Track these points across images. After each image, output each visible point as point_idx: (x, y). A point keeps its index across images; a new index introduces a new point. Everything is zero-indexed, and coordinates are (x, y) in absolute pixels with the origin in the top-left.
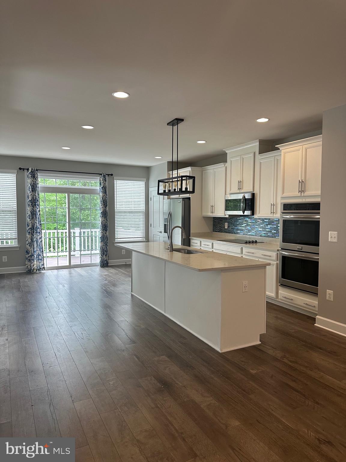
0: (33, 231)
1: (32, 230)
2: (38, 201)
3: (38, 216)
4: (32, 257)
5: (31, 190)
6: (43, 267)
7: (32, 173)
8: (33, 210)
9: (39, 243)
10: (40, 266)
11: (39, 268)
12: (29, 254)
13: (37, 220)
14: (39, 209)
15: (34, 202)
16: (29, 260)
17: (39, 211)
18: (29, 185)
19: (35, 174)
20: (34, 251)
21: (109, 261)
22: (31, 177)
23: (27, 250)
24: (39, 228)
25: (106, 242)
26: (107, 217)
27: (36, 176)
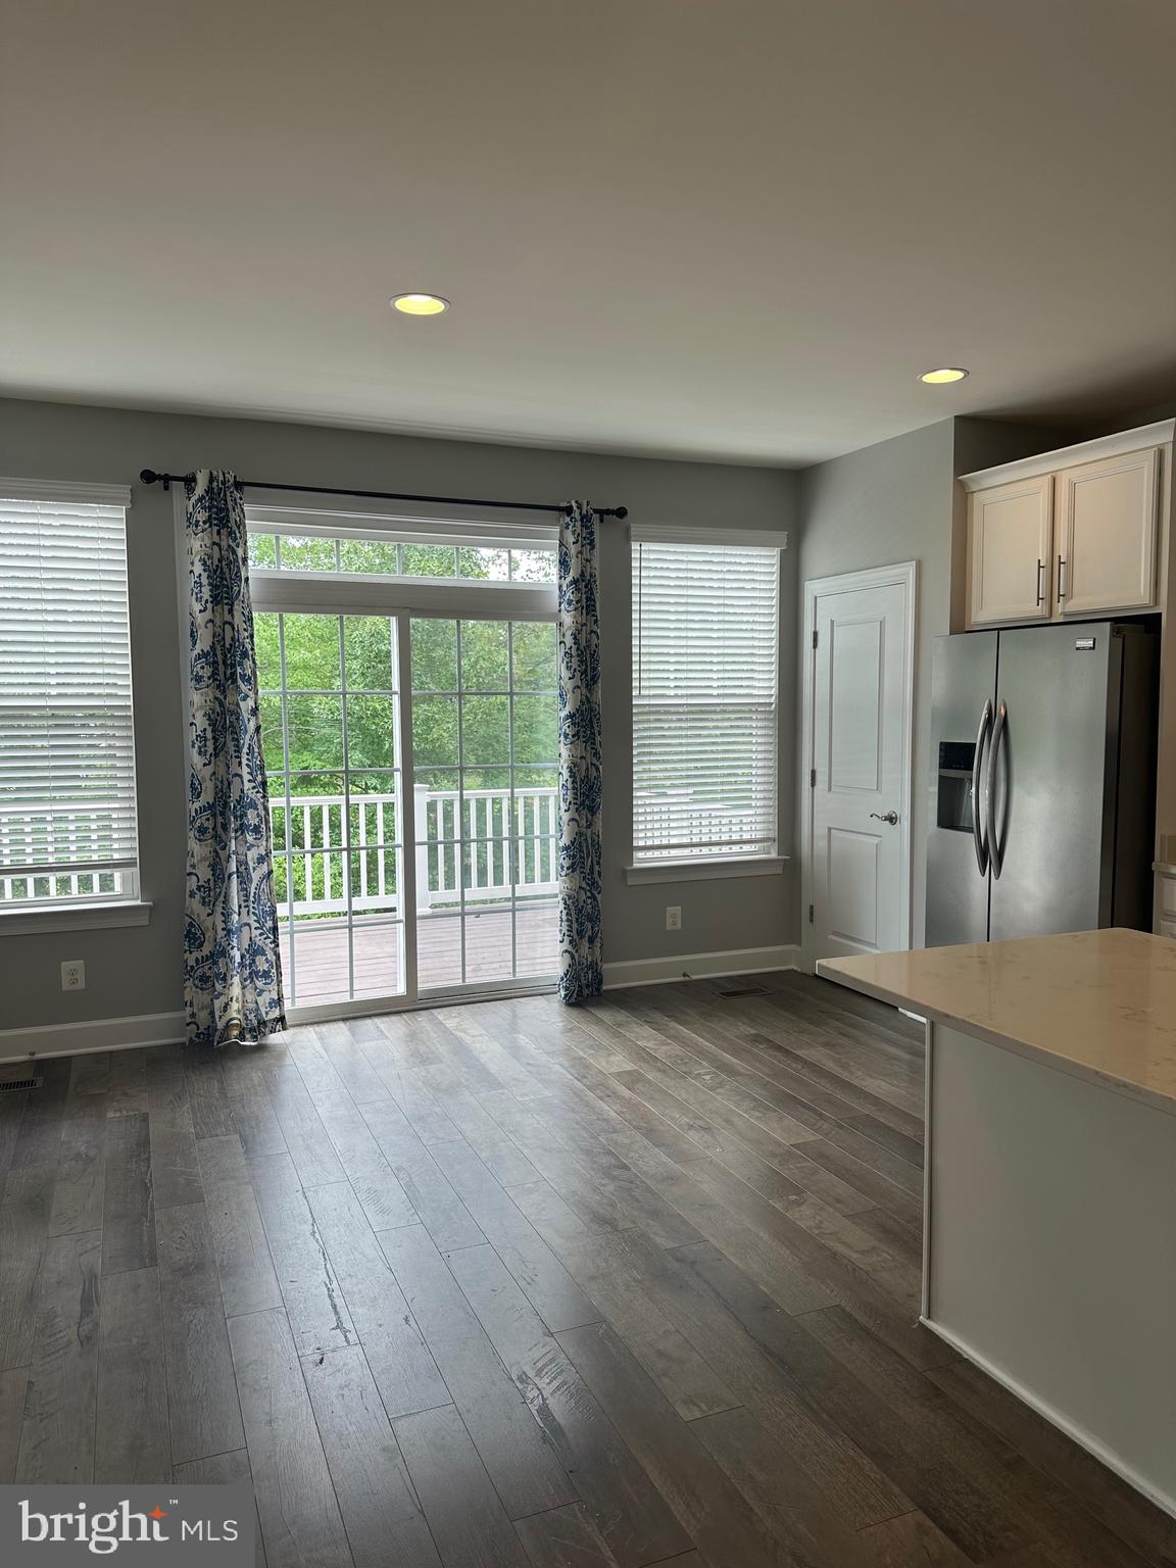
0: (220, 819)
1: (214, 815)
2: (245, 655)
3: (247, 742)
4: (215, 963)
5: (206, 593)
6: (276, 1013)
7: (211, 499)
8: (221, 704)
9: (254, 886)
10: (263, 1010)
11: (255, 1022)
12: (201, 944)
13: (244, 761)
14: (250, 703)
15: (225, 663)
16: (204, 979)
17: (255, 711)
18: (198, 568)
19: (230, 504)
20: (229, 932)
21: (605, 966)
22: (209, 520)
23: (191, 925)
24: (253, 805)
25: (592, 869)
26: (598, 738)
27: (233, 516)
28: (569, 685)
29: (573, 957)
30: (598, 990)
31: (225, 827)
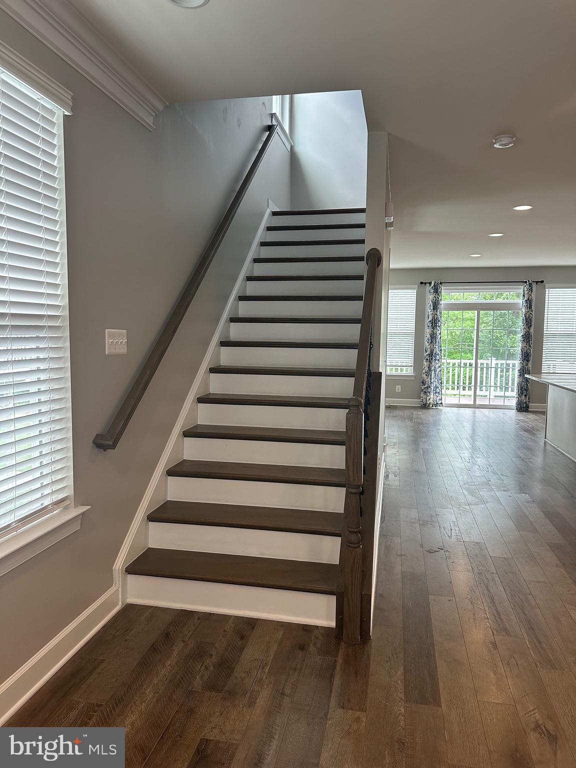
1: (430, 356)
2: (439, 321)
3: (438, 340)
4: (428, 389)
5: (432, 308)
7: (435, 287)
8: (433, 332)
9: (437, 373)
10: (438, 401)
11: (436, 403)
12: (425, 385)
13: (437, 345)
14: (439, 332)
15: (435, 323)
16: (425, 392)
18: (431, 302)
19: (439, 288)
20: (431, 382)
21: (530, 404)
22: (434, 292)
23: (423, 380)
24: (438, 355)
26: (531, 342)
28: (523, 328)
29: (519, 399)
30: (527, 409)
31: (432, 359)
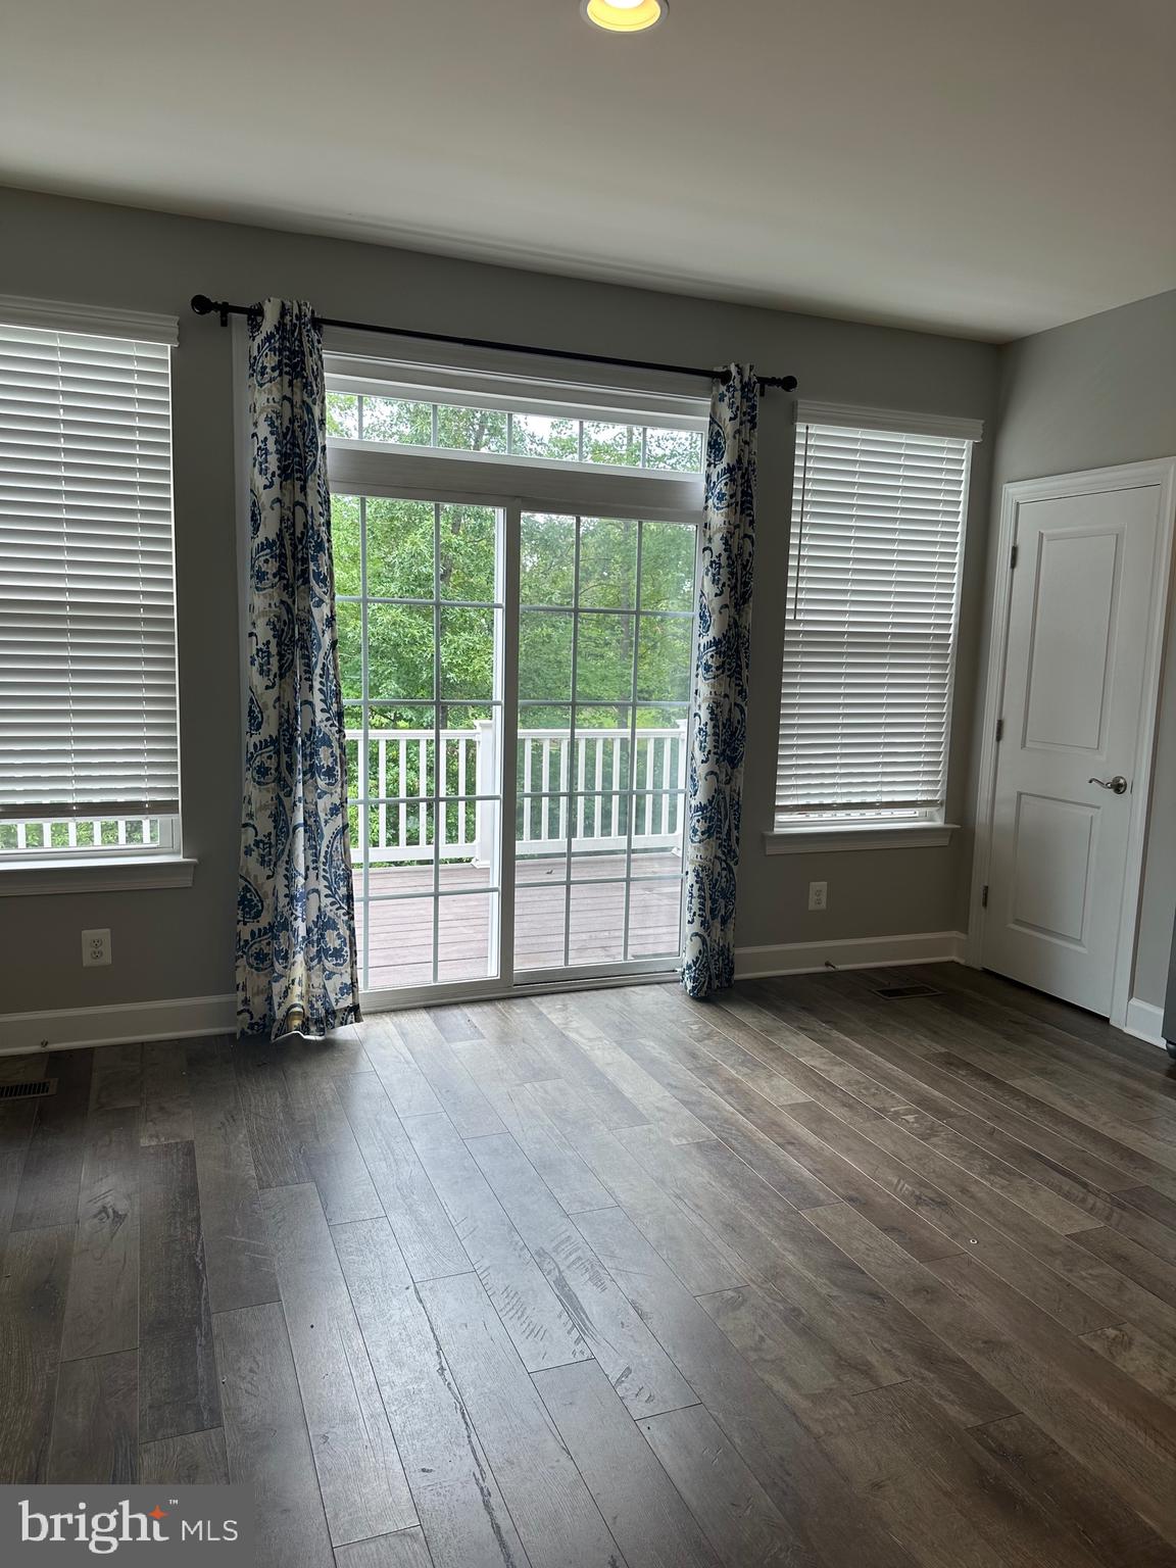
0: (285, 758)
1: (278, 753)
3: (321, 660)
4: (276, 937)
5: (273, 463)
6: (347, 1001)
7: (283, 338)
8: (289, 611)
9: (325, 843)
10: (332, 997)
11: (322, 1012)
12: (258, 914)
13: (317, 685)
14: (326, 610)
15: (295, 557)
16: (261, 957)
17: (331, 621)
18: (264, 430)
19: (307, 346)
20: (292, 898)
21: (738, 951)
22: (278, 367)
23: (246, 889)
24: (327, 742)
25: (729, 833)
26: (745, 673)
27: (310, 362)
28: (715, 604)
29: (704, 942)
30: (729, 980)
31: (291, 768)
